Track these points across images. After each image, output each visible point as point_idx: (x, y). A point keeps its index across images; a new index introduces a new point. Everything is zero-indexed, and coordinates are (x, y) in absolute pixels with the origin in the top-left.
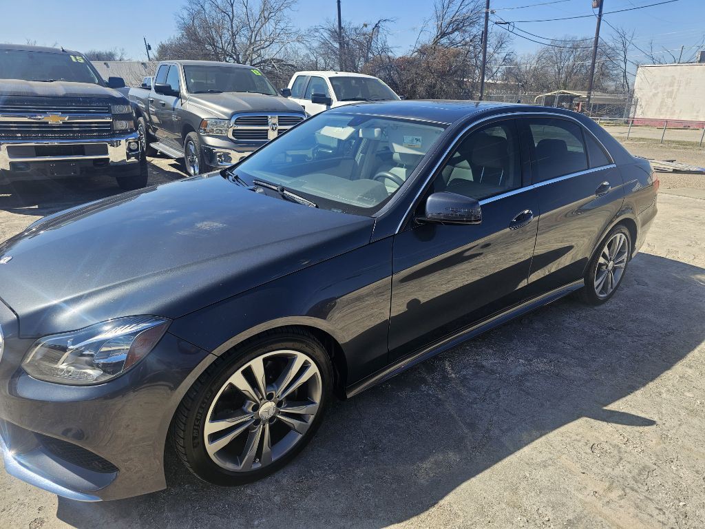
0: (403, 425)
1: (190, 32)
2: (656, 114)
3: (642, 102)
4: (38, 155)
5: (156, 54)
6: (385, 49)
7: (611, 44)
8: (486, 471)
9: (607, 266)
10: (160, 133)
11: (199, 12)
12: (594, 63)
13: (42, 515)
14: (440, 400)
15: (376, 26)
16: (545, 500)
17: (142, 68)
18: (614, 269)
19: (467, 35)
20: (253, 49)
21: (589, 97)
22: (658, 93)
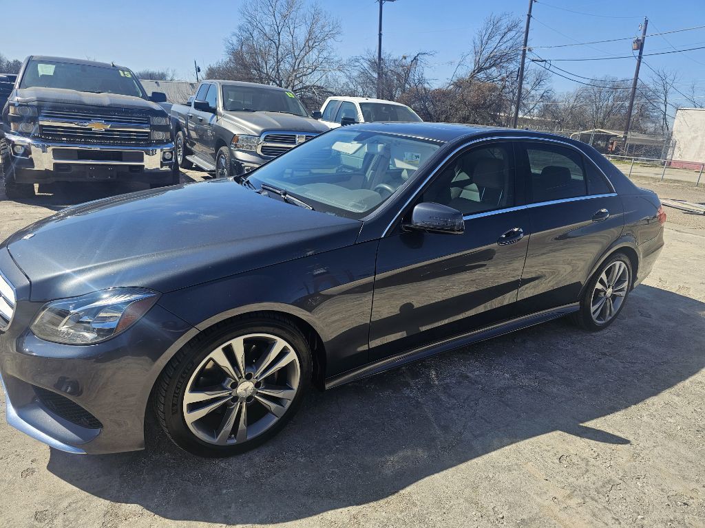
0: (378, 422)
1: (237, 56)
2: (694, 157)
3: (681, 144)
4: (80, 159)
5: (204, 76)
6: (421, 81)
7: (651, 86)
8: (450, 469)
9: (606, 293)
10: (197, 148)
11: (247, 39)
12: (631, 105)
13: (34, 465)
14: (420, 403)
15: (415, 59)
16: (503, 500)
17: (189, 87)
18: (614, 297)
19: (504, 71)
20: (296, 75)
21: (625, 137)
22: (697, 136)
